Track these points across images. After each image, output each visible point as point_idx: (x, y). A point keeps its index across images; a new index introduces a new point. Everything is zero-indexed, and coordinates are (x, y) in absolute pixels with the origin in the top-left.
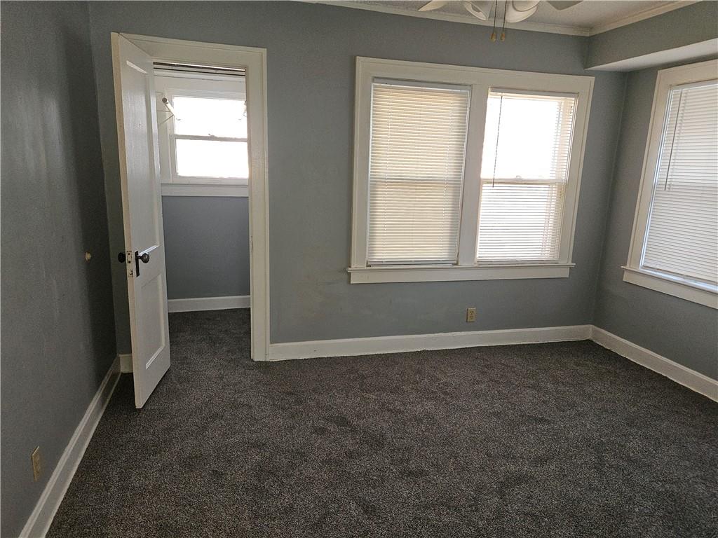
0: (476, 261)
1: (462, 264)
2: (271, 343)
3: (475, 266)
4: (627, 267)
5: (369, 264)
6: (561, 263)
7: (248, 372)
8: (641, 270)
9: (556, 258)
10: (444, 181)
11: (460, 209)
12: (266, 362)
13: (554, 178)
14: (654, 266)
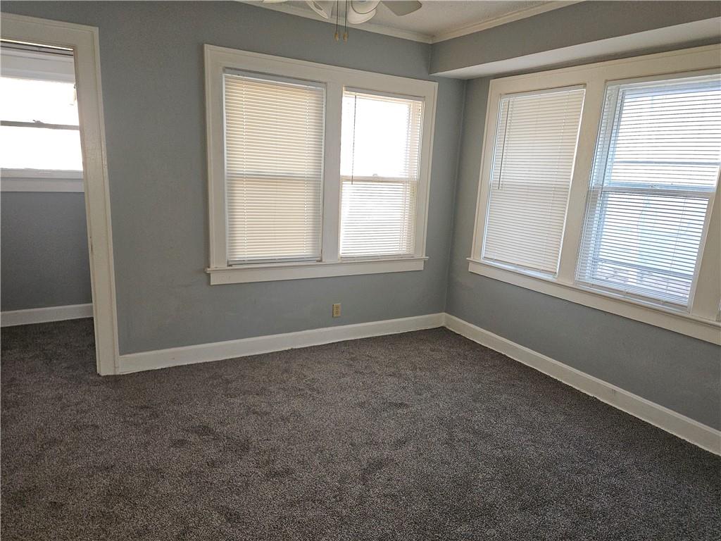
0: (339, 257)
1: (326, 260)
2: (121, 354)
3: (339, 262)
4: (471, 259)
5: (230, 263)
6: (417, 257)
7: (92, 388)
8: (482, 261)
9: (412, 252)
10: (304, 177)
11: (321, 206)
12: (115, 376)
13: (407, 177)
14: (492, 257)
